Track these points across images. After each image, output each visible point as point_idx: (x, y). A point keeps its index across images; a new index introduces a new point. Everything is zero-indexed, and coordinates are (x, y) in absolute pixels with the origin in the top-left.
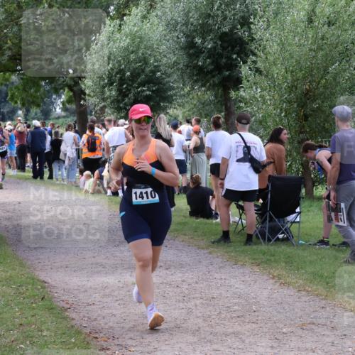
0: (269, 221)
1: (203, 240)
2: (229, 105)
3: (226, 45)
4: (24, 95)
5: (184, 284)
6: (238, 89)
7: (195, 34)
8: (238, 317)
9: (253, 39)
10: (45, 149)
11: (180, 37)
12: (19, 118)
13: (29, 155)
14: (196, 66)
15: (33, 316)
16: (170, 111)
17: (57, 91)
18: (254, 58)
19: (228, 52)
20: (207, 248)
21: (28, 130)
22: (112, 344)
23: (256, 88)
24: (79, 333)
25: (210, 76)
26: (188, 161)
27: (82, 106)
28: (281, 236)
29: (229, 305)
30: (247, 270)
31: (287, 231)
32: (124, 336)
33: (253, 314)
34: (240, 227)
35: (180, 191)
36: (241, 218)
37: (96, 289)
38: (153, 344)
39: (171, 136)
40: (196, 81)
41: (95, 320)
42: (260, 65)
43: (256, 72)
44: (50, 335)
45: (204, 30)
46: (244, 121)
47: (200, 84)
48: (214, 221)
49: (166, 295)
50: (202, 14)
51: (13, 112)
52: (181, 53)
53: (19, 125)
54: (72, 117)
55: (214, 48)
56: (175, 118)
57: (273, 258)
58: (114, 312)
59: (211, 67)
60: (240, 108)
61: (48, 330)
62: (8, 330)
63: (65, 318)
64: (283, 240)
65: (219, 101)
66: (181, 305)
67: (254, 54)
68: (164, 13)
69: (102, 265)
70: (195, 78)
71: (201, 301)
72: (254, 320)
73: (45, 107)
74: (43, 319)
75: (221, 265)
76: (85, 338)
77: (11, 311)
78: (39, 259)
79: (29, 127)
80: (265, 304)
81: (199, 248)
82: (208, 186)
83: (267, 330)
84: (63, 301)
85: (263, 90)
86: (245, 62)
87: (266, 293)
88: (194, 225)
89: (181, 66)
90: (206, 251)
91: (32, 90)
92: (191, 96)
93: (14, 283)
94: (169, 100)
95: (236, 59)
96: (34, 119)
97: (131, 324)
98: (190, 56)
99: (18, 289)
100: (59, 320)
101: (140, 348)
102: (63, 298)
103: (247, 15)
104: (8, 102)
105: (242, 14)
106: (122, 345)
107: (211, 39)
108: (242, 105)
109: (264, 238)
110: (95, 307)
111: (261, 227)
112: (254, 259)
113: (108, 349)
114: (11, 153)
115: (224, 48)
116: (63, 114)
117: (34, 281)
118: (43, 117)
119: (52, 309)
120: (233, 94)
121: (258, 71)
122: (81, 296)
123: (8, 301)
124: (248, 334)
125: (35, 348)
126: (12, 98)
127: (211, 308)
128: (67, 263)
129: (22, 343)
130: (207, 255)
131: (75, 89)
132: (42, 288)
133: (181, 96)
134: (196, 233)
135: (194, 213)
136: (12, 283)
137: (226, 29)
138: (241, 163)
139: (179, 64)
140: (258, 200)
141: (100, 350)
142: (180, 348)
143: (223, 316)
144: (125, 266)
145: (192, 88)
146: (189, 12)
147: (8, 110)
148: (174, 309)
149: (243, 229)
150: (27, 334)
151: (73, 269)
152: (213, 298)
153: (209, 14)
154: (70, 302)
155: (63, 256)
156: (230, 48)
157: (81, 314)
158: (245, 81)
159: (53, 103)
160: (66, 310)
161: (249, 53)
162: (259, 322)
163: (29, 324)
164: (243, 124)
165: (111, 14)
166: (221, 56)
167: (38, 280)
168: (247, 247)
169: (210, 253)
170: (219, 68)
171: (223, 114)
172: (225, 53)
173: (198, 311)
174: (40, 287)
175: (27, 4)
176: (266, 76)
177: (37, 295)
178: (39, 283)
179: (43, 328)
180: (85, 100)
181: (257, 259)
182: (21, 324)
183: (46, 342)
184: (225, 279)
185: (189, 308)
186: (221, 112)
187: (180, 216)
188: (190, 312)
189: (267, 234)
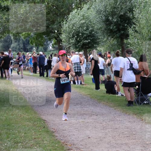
0: (141, 96)
1: (112, 103)
2: (123, 46)
3: (122, 20)
4: (36, 41)
5: (104, 122)
6: (127, 39)
7: (109, 15)
8: (127, 137)
9: (134, 18)
10: (44, 64)
11: (102, 17)
12: (34, 51)
13: (38, 67)
14: (109, 29)
15: (40, 135)
16: (98, 48)
17: (50, 40)
18: (134, 26)
19: (123, 23)
20: (114, 107)
21: (38, 56)
22: (73, 147)
23: (135, 39)
24: (59, 142)
25: (115, 33)
26: (106, 70)
27: (61, 46)
28: (145, 102)
29: (123, 131)
30: (131, 116)
31: (148, 100)
32: (78, 144)
33: (134, 135)
35: (102, 83)
37: (66, 124)
38: (91, 148)
39: (98, 59)
40: (109, 36)
41: (66, 137)
42: (137, 28)
43: (135, 32)
44: (47, 143)
45: (113, 14)
46: (129, 53)
47: (111, 37)
48: (117, 95)
49: (96, 127)
50: (112, 7)
51: (32, 48)
52: (103, 23)
53: (34, 54)
54: (56, 51)
55: (117, 21)
56: (100, 52)
57: (142, 112)
58: (74, 134)
59: (116, 30)
60: (128, 47)
61: (46, 141)
62: (29, 141)
63: (53, 136)
64: (146, 104)
65: (119, 44)
66: (103, 131)
67: (135, 24)
68: (96, 7)
69: (69, 114)
70: (109, 34)
71: (111, 129)
72: (134, 138)
73: (45, 46)
74: (44, 136)
75: (119, 114)
76: (62, 144)
77: (31, 132)
78: (42, 110)
79: (38, 54)
80: (139, 131)
81: (110, 107)
82: (114, 80)
83: (139, 143)
84: (52, 128)
85: (138, 39)
86: (130, 27)
87: (139, 127)
88: (108, 97)
89: (103, 29)
90: (113, 108)
91: (40, 39)
92: (107, 42)
93: (32, 120)
94: (98, 43)
95: (127, 26)
96: (40, 51)
97: (81, 139)
98: (107, 25)
99: (34, 123)
100: (51, 137)
101: (85, 149)
102: (52, 127)
103: (131, 7)
104: (29, 44)
105: (129, 7)
106: (77, 148)
107: (116, 18)
108: (129, 46)
109: (138, 102)
110: (66, 131)
111: (137, 98)
112: (134, 112)
113: (72, 149)
114: (31, 66)
115: (121, 22)
116: (53, 49)
117: (41, 120)
118: (44, 51)
119: (48, 132)
120: (125, 41)
121: (136, 31)
122: (60, 127)
123: (29, 128)
124: (131, 144)
125: (41, 148)
126: (31, 43)
127: (115, 133)
128: (54, 113)
129: (35, 146)
130: (114, 110)
131: (58, 39)
132: (44, 123)
133: (102, 42)
134: (109, 101)
135: (108, 92)
136: (31, 120)
137: (122, 13)
138: (129, 71)
139: (102, 28)
140: (136, 87)
141: (68, 150)
142: (102, 149)
143: (121, 136)
144: (79, 114)
145: (108, 39)
146: (107, 6)
147: (30, 47)
148: (100, 133)
150: (37, 142)
151: (57, 115)
152: (116, 128)
153: (115, 7)
154: (55, 129)
155: (52, 110)
156: (124, 22)
157: (60, 135)
158: (130, 36)
159: (48, 45)
160: (54, 132)
161: (132, 24)
162: (136, 139)
163: (38, 138)
164: (129, 54)
165: (73, 7)
166: (120, 25)
167: (42, 120)
169: (115, 109)
170: (119, 30)
171: (121, 50)
172: (121, 24)
173: (110, 134)
174: (43, 122)
175: (38, 3)
176: (140, 34)
177: (42, 126)
178: (42, 121)
179: (44, 140)
180: (62, 43)
181: (135, 112)
182: (35, 138)
183: (45, 146)
184: (121, 120)
185: (106, 133)
186: (120, 49)
187: (102, 93)
188: (106, 134)
189: (140, 101)
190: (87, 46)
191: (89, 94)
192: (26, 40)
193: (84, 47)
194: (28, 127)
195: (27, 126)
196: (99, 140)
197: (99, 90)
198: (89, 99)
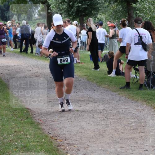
1: (115, 87)
2: (130, 12)
5: (104, 111)
15: (22, 127)
16: (98, 16)
22: (65, 143)
24: (47, 136)
27: (49, 13)
29: (129, 123)
30: (139, 104)
32: (71, 138)
33: (142, 128)
34: (136, 80)
35: (103, 60)
36: (136, 75)
38: (87, 143)
41: (56, 130)
44: (31, 138)
46: (139, 22)
47: (114, 1)
49: (94, 117)
56: (101, 20)
57: (153, 97)
58: (66, 126)
60: (137, 14)
61: (30, 135)
62: (8, 135)
63: (39, 128)
66: (103, 122)
71: (114, 120)
72: (143, 131)
74: (27, 129)
75: (125, 101)
76: (50, 140)
77: (10, 124)
81: (112, 92)
90: (116, 93)
92: (109, 8)
93: (12, 109)
94: (97, 10)
97: (75, 132)
99: (14, 113)
100: (36, 130)
101: (80, 145)
102: (38, 117)
108: (138, 12)
109: (148, 85)
110: (55, 123)
111: (147, 80)
112: (143, 98)
113: (63, 146)
114: (10, 39)
122: (48, 117)
123: (8, 119)
124: (139, 139)
127: (119, 124)
129: (16, 142)
130: (117, 95)
132: (27, 112)
133: (103, 8)
134: (111, 83)
136: (10, 109)
138: (137, 46)
141: (58, 146)
142: (102, 146)
145: (110, 3)
149: (137, 81)
150: (18, 137)
152: (120, 119)
154: (42, 120)
160: (40, 124)
162: (146, 132)
163: (20, 131)
167: (25, 108)
168: (140, 91)
169: (119, 94)
173: (112, 126)
174: (25, 111)
177: (24, 116)
179: (27, 133)
180: (51, 10)
181: (145, 98)
182: (15, 132)
183: (29, 141)
184: (127, 109)
185: (107, 124)
186: (126, 16)
187: (102, 74)
188: (107, 126)
189: (151, 84)
190: (84, 14)
191: (86, 76)
192: (5, 5)
193: (79, 14)
194: (6, 118)
195: (6, 116)
196: (98, 133)
197: (99, 70)
198: (86, 81)
